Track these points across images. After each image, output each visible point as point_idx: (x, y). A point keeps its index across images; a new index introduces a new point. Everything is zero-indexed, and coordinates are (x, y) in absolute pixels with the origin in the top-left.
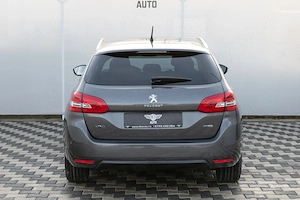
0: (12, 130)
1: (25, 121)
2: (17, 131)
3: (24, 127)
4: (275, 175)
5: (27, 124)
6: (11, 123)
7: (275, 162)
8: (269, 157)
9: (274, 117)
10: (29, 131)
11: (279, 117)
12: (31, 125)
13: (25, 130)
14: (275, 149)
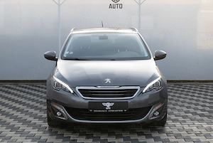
0: (27, 90)
1: (35, 84)
2: (30, 91)
3: (34, 88)
4: (205, 118)
5: (36, 86)
6: (25, 86)
7: (204, 110)
8: (200, 107)
9: (200, 81)
10: (38, 91)
11: (203, 81)
12: (39, 87)
13: (35, 90)
14: (203, 102)
